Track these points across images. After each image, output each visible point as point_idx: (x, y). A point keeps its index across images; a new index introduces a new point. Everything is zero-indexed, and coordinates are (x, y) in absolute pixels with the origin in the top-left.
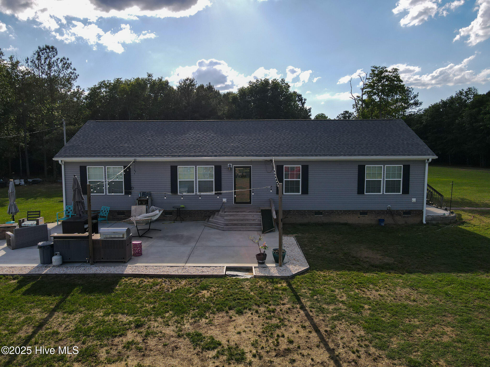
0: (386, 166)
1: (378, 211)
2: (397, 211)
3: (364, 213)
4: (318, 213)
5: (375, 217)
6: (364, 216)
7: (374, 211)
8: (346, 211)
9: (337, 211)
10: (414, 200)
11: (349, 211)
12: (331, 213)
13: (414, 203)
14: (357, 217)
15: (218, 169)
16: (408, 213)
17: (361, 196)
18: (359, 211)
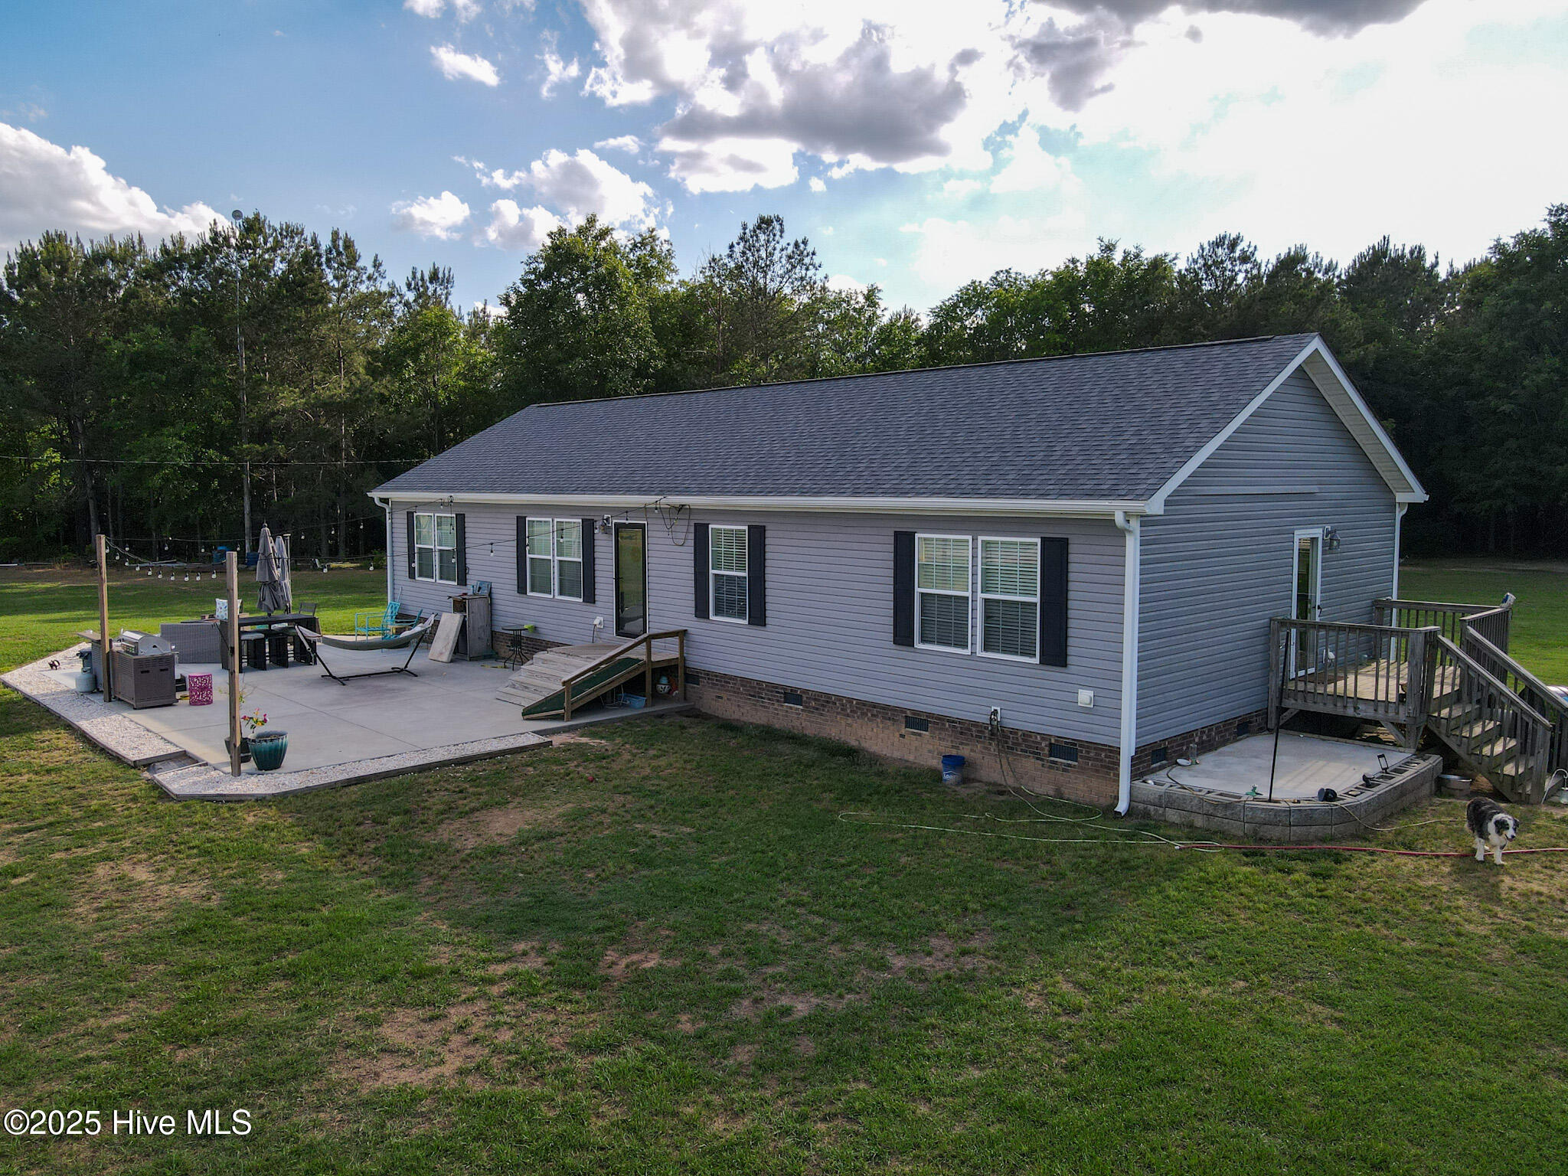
0: (980, 538)
1: (961, 722)
2: (1027, 735)
3: (918, 721)
4: (792, 696)
5: (953, 747)
6: (920, 735)
7: (951, 721)
8: (864, 703)
9: (839, 698)
10: (1085, 696)
11: (874, 705)
12: (823, 702)
13: (1086, 711)
14: (897, 734)
15: (588, 527)
16: (1065, 750)
17: (903, 652)
18: (903, 710)
